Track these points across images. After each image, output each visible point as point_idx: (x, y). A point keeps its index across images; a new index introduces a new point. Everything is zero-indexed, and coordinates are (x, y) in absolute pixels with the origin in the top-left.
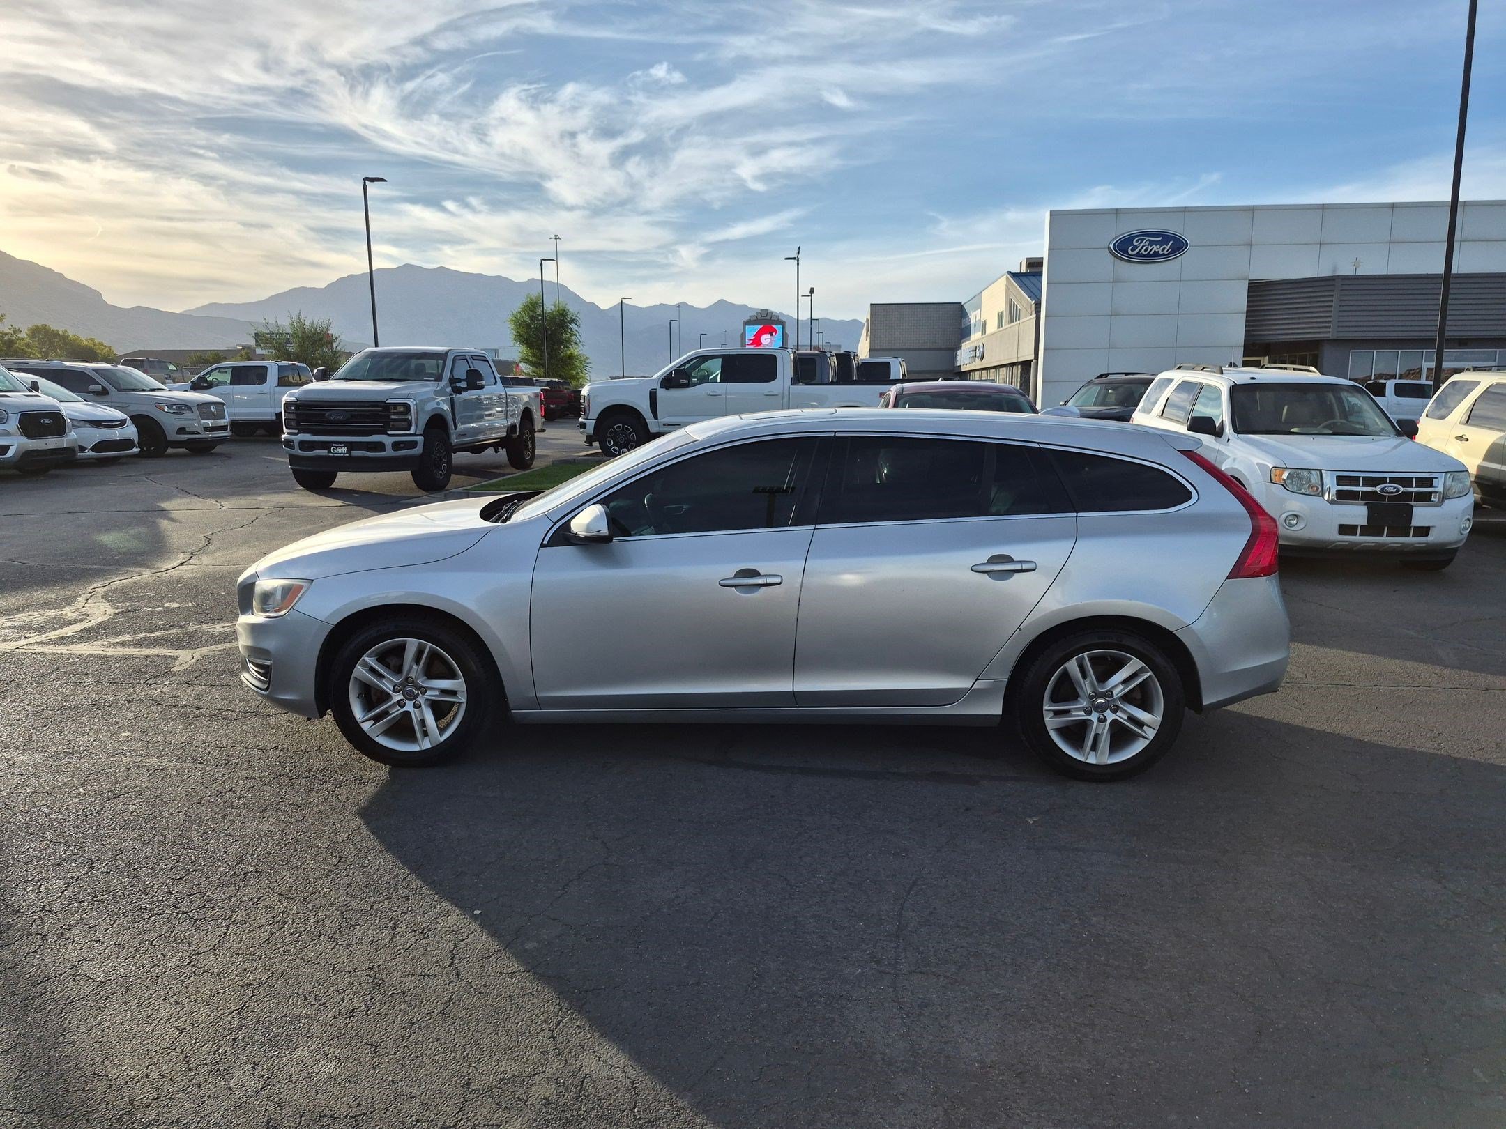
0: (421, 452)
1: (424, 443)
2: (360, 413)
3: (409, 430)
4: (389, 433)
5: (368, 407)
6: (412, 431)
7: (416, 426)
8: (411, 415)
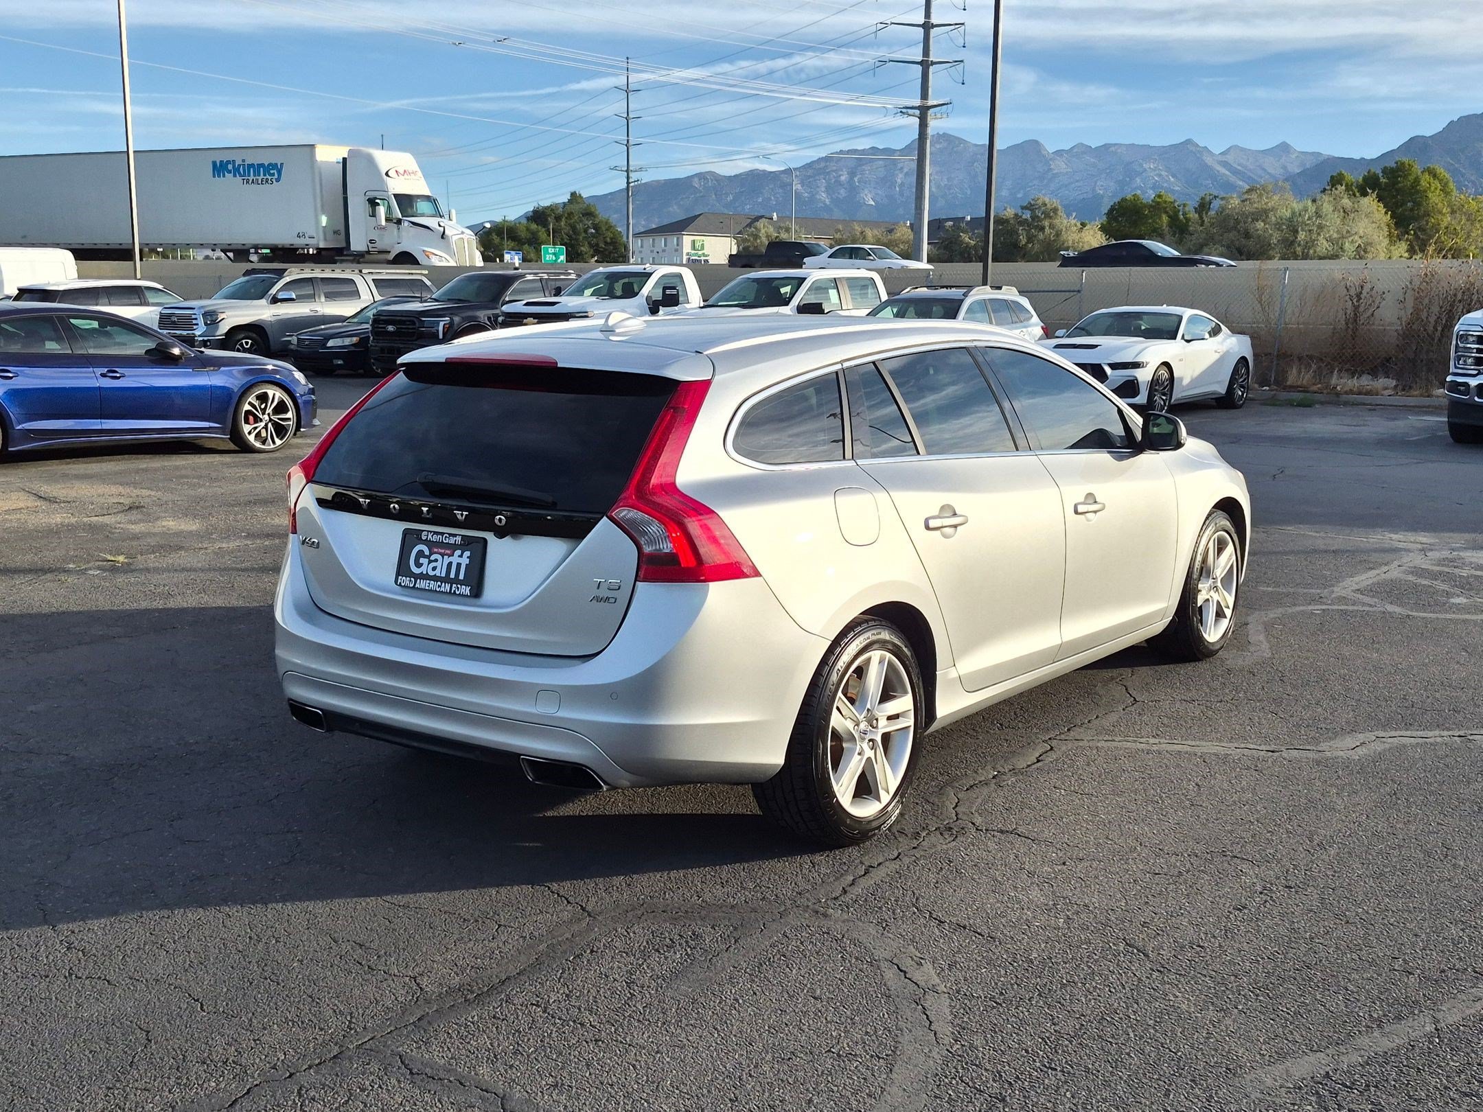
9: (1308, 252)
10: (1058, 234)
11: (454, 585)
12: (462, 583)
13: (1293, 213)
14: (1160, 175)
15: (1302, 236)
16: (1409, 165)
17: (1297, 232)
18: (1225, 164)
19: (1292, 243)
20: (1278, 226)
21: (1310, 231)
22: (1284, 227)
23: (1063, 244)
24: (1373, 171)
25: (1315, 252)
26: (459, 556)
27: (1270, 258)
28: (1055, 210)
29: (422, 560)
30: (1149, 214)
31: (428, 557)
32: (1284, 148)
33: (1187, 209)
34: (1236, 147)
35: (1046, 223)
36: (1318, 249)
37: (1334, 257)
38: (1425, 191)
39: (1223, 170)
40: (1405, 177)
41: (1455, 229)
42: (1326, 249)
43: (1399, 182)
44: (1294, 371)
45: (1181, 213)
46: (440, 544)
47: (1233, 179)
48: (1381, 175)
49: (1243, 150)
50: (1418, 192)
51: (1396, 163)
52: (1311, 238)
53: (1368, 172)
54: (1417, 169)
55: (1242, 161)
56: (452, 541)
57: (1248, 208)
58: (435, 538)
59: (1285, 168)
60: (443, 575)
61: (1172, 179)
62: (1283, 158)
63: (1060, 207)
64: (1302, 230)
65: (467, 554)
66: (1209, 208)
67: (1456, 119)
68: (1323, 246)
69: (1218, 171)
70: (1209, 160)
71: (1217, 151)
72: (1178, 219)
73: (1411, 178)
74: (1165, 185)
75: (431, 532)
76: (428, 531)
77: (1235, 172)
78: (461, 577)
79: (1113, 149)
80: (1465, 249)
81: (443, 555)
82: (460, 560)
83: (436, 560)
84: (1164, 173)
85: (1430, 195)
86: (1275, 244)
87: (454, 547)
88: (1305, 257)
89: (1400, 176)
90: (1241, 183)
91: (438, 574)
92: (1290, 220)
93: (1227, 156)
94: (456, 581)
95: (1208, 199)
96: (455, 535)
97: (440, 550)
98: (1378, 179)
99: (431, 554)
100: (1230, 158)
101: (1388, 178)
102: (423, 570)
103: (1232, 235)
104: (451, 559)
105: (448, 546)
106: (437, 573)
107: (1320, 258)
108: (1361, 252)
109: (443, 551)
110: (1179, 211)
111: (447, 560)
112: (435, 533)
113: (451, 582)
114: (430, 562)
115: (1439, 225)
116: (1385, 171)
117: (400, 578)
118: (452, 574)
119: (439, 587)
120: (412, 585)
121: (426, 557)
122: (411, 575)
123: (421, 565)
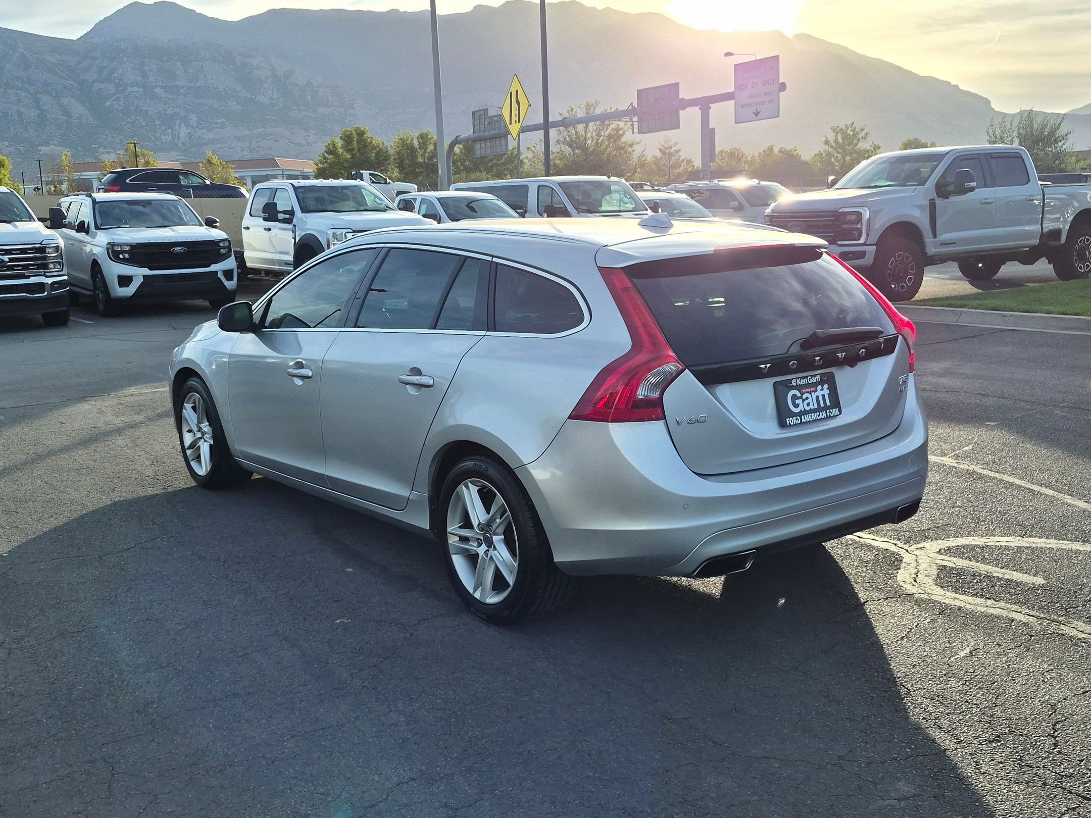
0: (871, 262)
1: (876, 252)
2: (826, 223)
3: (859, 239)
4: (839, 243)
5: (824, 217)
6: (862, 241)
7: (868, 235)
8: (862, 224)
11: (828, 411)
12: (831, 407)
26: (821, 390)
29: (797, 402)
31: (801, 398)
46: (807, 385)
56: (814, 380)
58: (802, 382)
60: (816, 407)
65: (826, 386)
75: (798, 378)
76: (796, 378)
78: (828, 403)
81: (810, 393)
82: (823, 392)
83: (807, 398)
87: (815, 385)
91: (813, 407)
94: (826, 407)
96: (816, 376)
97: (807, 390)
99: (802, 395)
102: (801, 408)
104: (817, 394)
105: (812, 385)
106: (811, 406)
109: (809, 390)
111: (814, 395)
112: (801, 378)
113: (825, 409)
114: (803, 401)
117: (788, 419)
118: (822, 405)
119: (819, 416)
120: (799, 422)
121: (799, 398)
122: (794, 415)
123: (798, 405)
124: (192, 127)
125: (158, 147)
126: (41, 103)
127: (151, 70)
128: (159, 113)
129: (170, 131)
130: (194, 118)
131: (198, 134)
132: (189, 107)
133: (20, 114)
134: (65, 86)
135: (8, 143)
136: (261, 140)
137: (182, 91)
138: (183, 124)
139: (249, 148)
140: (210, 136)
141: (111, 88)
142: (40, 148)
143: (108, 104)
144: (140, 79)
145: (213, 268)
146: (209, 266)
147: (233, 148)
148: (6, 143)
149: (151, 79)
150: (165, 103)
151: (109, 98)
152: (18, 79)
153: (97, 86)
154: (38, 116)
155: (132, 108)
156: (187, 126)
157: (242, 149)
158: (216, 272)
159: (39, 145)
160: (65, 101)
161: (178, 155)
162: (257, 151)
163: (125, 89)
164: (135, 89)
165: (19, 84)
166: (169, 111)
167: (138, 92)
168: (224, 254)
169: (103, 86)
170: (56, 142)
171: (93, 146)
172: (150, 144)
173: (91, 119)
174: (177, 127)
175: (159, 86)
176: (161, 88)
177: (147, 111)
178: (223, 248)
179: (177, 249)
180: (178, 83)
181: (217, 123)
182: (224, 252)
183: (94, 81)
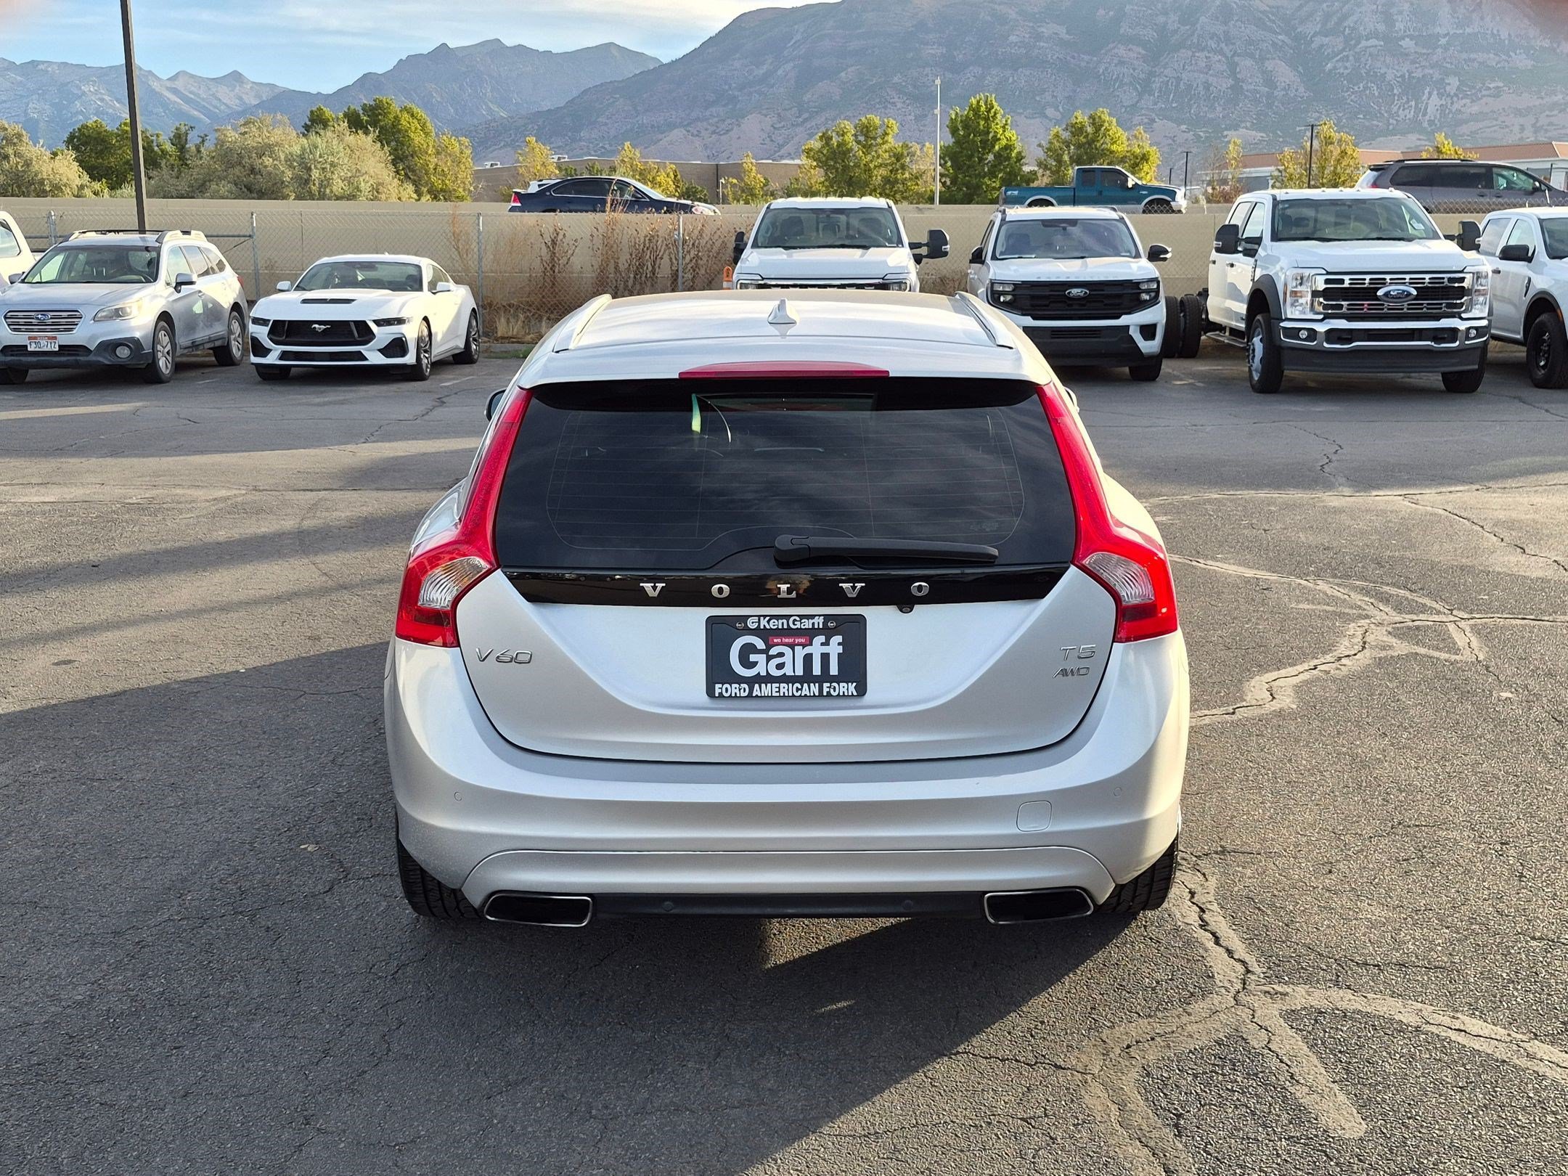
9: (325, 191)
10: (28, 164)
11: (826, 685)
12: (838, 679)
13: (303, 149)
14: (102, 100)
15: (315, 174)
16: (387, 103)
17: (310, 169)
18: (175, 91)
19: (307, 181)
20: (289, 161)
21: (323, 169)
22: (295, 164)
23: (36, 175)
24: (352, 107)
25: (332, 191)
26: (822, 644)
27: (285, 197)
28: (19, 136)
29: (753, 658)
30: (117, 144)
31: (765, 652)
32: (236, 77)
33: (161, 138)
34: (185, 73)
35: (10, 151)
36: (335, 188)
37: (351, 197)
38: (407, 131)
39: (173, 98)
40: (385, 115)
41: (443, 170)
42: (342, 189)
43: (380, 120)
44: (503, 320)
45: (155, 144)
46: (788, 632)
47: (185, 107)
48: (361, 112)
49: (192, 76)
50: (399, 131)
51: (375, 101)
52: (325, 176)
53: (349, 109)
54: (395, 108)
55: (193, 88)
56: (807, 624)
57: (250, 142)
58: (773, 624)
59: (240, 99)
60: (800, 672)
61: (118, 105)
62: (238, 88)
63: (24, 133)
64: (316, 168)
65: (837, 639)
66: (186, 140)
67: (404, 58)
68: (338, 186)
69: (168, 99)
70: (155, 85)
71: (164, 76)
72: (153, 150)
73: (391, 116)
74: (111, 111)
75: (765, 616)
76: (759, 616)
77: (187, 101)
78: (834, 670)
79: (41, 67)
80: (454, 190)
81: (792, 646)
82: (825, 649)
83: (781, 655)
84: (106, 97)
85: (412, 135)
86: (289, 183)
87: (810, 634)
88: (322, 197)
89: (380, 114)
90: (196, 113)
91: (790, 673)
92: (301, 157)
93: (176, 82)
94: (825, 677)
95: (183, 129)
96: (812, 617)
97: (787, 640)
98: (359, 115)
99: (769, 647)
100: (179, 84)
101: (369, 116)
102: (760, 669)
103: (237, 170)
104: (808, 650)
105: (800, 632)
106: (788, 671)
107: (338, 198)
108: (376, 190)
109: (791, 640)
110: (152, 142)
111: (800, 652)
112: (772, 617)
113: (819, 680)
114: (769, 658)
115: (428, 165)
116: (364, 107)
117: (718, 686)
118: (817, 670)
119: (798, 689)
120: (746, 694)
121: (761, 652)
122: (740, 680)
123: (755, 664)
124: (1449, 95)
125: (1391, 127)
126: (1238, 70)
127: (1400, 13)
128: (1403, 76)
129: (1413, 103)
130: (1453, 82)
131: (1456, 106)
132: (1449, 66)
133: (1207, 86)
134: (1274, 44)
135: (1185, 126)
136: (1555, 112)
137: (1443, 41)
138: (1435, 92)
139: (1534, 125)
140: (1475, 109)
141: (1338, 42)
142: (1225, 133)
143: (1329, 66)
144: (1381, 27)
145: (1124, 320)
146: (1118, 317)
147: (1507, 126)
148: (1183, 127)
149: (1399, 26)
150: (1413, 62)
151: (1333, 58)
152: (1213, 36)
153: (1319, 40)
154: (1231, 87)
155: (1363, 71)
156: (1440, 95)
157: (1522, 128)
158: (1127, 327)
159: (1226, 129)
160: (1269, 65)
161: (1419, 139)
162: (1546, 131)
163: (1358, 43)
164: (1373, 42)
165: (1212, 44)
166: (1418, 74)
167: (1376, 46)
168: (1146, 301)
169: (1325, 40)
170: (1248, 124)
171: (1298, 129)
172: (1380, 124)
173: (1302, 89)
174: (1425, 97)
175: (1407, 36)
176: (1411, 40)
177: (1384, 75)
178: (1148, 291)
179: (1075, 291)
180: (1438, 30)
181: (1489, 88)
182: (1148, 297)
183: (1315, 34)
